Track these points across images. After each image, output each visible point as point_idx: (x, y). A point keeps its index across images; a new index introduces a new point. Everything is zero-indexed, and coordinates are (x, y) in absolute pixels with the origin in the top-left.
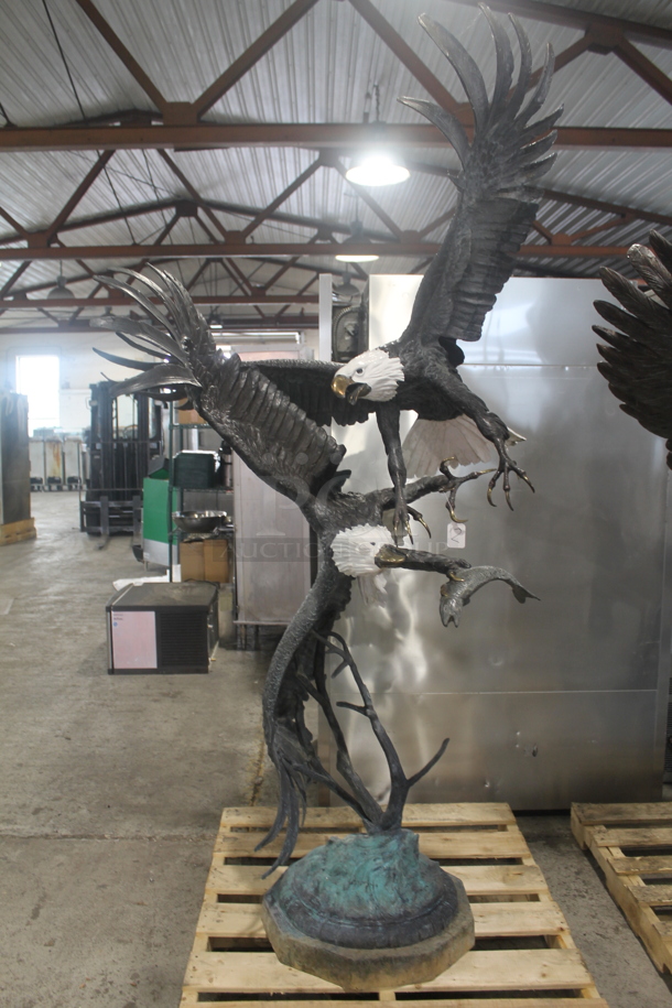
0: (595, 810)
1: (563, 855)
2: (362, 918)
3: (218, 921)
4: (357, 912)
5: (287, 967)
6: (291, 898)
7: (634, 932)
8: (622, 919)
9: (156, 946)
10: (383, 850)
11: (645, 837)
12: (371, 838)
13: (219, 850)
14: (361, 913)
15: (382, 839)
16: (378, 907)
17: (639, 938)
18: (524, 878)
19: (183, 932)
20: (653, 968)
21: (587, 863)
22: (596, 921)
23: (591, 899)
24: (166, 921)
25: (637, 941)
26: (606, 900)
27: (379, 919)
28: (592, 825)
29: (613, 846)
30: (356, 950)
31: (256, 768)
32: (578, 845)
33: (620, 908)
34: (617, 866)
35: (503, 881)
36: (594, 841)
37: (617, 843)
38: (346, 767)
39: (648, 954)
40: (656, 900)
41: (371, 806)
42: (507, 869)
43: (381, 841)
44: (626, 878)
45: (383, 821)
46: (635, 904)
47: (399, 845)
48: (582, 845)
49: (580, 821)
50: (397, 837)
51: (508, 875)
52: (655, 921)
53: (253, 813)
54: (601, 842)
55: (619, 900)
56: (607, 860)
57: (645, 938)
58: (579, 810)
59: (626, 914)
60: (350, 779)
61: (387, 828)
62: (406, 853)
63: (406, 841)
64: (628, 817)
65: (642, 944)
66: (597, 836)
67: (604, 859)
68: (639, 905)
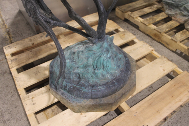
2: (107, 83)
3: (34, 104)
4: (104, 81)
5: (79, 114)
6: (67, 85)
7: (157, 41)
9: (8, 120)
10: (102, 48)
12: (95, 45)
13: (12, 67)
14: (106, 81)
15: (100, 44)
16: (112, 75)
17: (159, 42)
18: (126, 35)
19: (16, 107)
24: (5, 106)
27: (114, 80)
28: (126, 12)
29: (138, 17)
30: (110, 97)
31: (4, 26)
32: (121, 19)
33: (147, 35)
34: (146, 23)
35: (122, 39)
36: (132, 17)
37: (138, 16)
38: (76, 15)
39: (166, 47)
40: (164, 31)
41: (91, 31)
42: (119, 34)
43: (100, 45)
44: (150, 26)
45: (97, 35)
46: (159, 34)
47: (107, 44)
48: (123, 19)
49: (123, 12)
50: (106, 40)
51: (121, 36)
52: (170, 38)
53: (16, 45)
54: (134, 17)
55: (147, 33)
56: (141, 22)
57: (164, 42)
58: (119, 8)
59: (152, 36)
60: (80, 20)
61: (100, 38)
62: (111, 46)
63: (109, 41)
64: (134, 7)
65: (162, 44)
66: (132, 15)
67: (138, 22)
68: (162, 34)
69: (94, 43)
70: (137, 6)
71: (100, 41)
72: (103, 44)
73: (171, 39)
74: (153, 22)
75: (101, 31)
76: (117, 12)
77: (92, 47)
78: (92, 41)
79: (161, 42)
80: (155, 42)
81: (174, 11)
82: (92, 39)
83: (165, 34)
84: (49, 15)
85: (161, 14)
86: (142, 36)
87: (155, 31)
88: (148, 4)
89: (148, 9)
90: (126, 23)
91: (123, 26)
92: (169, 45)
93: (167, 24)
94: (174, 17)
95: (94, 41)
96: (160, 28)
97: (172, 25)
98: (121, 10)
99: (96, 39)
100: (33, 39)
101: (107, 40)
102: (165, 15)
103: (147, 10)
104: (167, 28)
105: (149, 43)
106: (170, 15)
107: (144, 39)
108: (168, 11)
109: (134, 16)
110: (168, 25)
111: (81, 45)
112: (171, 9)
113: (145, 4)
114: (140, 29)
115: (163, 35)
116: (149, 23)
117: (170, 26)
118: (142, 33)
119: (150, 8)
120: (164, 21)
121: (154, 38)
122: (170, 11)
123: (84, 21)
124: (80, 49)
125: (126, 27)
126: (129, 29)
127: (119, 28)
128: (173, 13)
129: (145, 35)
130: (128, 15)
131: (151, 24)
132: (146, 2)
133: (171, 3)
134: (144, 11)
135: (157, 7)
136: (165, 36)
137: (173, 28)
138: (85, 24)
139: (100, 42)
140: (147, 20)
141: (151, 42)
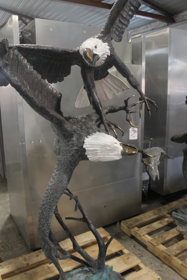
0: (130, 221)
1: (125, 241)
7: (168, 266)
8: (160, 261)
11: (152, 228)
17: (170, 267)
18: (130, 259)
20: (182, 278)
21: (134, 242)
22: (153, 265)
23: (145, 256)
25: (170, 268)
26: (150, 255)
28: (133, 228)
29: (145, 235)
32: (127, 235)
33: (157, 257)
34: (154, 243)
35: (126, 263)
36: (138, 234)
37: (145, 233)
38: (79, 248)
39: (178, 273)
40: (174, 253)
41: (92, 262)
42: (123, 258)
43: (100, 275)
44: (158, 247)
45: (97, 266)
46: (168, 256)
47: (107, 274)
48: (130, 235)
49: (128, 227)
50: (105, 271)
51: (125, 260)
52: (180, 262)
53: (9, 264)
54: (141, 235)
55: (156, 254)
56: (148, 241)
57: (175, 267)
58: (124, 223)
59: (162, 259)
60: (82, 253)
61: (100, 268)
62: (110, 277)
63: (108, 271)
64: (141, 222)
65: (173, 269)
66: (139, 232)
67: (146, 241)
68: (171, 257)
69: (94, 274)
70: (146, 220)
71: (100, 271)
72: (102, 275)
73: (182, 264)
74: (162, 242)
75: (100, 262)
76: (122, 226)
77: (92, 277)
78: (92, 272)
79: (172, 266)
80: (166, 266)
81: (185, 228)
82: (92, 269)
83: (175, 258)
84: (56, 246)
85: (172, 231)
86: (150, 258)
87: (164, 253)
88: (158, 217)
89: (158, 223)
90: (133, 240)
91: (130, 244)
92: (181, 271)
93: (178, 244)
94: (186, 234)
95: (94, 271)
96: (169, 249)
97: (184, 245)
98: (127, 225)
99: (96, 269)
100: (28, 257)
101: (107, 270)
102: (177, 232)
103: (156, 225)
104: (178, 250)
105: (158, 267)
106: (182, 232)
107: (152, 262)
108: (179, 227)
109: (141, 233)
110: (178, 246)
111: (81, 274)
112: (182, 226)
113: (154, 217)
114: (148, 249)
115: (173, 259)
116: (157, 243)
117: (182, 246)
118: (151, 254)
119: (160, 223)
120: (177, 238)
121: (164, 261)
122: (181, 227)
123: (86, 253)
124: (80, 278)
125: (133, 246)
126: (136, 249)
127: (124, 249)
128: (185, 231)
129: (154, 256)
130: (135, 231)
131: (159, 244)
132: (155, 215)
133: (181, 219)
134: (153, 227)
135: (167, 221)
136: (175, 260)
137: (184, 249)
138: (86, 256)
139: (100, 273)
140: (155, 238)
141: (161, 266)
